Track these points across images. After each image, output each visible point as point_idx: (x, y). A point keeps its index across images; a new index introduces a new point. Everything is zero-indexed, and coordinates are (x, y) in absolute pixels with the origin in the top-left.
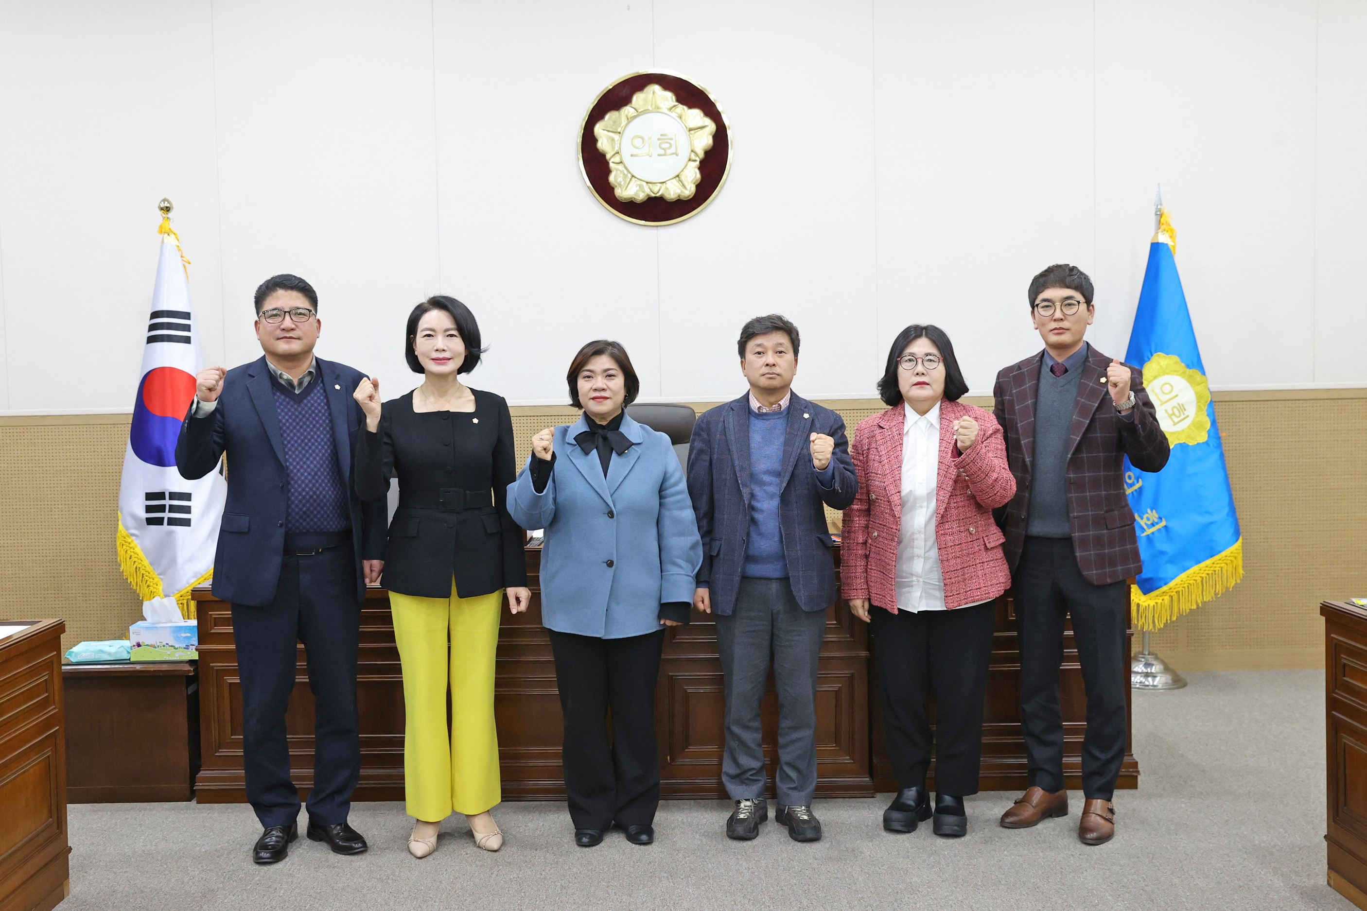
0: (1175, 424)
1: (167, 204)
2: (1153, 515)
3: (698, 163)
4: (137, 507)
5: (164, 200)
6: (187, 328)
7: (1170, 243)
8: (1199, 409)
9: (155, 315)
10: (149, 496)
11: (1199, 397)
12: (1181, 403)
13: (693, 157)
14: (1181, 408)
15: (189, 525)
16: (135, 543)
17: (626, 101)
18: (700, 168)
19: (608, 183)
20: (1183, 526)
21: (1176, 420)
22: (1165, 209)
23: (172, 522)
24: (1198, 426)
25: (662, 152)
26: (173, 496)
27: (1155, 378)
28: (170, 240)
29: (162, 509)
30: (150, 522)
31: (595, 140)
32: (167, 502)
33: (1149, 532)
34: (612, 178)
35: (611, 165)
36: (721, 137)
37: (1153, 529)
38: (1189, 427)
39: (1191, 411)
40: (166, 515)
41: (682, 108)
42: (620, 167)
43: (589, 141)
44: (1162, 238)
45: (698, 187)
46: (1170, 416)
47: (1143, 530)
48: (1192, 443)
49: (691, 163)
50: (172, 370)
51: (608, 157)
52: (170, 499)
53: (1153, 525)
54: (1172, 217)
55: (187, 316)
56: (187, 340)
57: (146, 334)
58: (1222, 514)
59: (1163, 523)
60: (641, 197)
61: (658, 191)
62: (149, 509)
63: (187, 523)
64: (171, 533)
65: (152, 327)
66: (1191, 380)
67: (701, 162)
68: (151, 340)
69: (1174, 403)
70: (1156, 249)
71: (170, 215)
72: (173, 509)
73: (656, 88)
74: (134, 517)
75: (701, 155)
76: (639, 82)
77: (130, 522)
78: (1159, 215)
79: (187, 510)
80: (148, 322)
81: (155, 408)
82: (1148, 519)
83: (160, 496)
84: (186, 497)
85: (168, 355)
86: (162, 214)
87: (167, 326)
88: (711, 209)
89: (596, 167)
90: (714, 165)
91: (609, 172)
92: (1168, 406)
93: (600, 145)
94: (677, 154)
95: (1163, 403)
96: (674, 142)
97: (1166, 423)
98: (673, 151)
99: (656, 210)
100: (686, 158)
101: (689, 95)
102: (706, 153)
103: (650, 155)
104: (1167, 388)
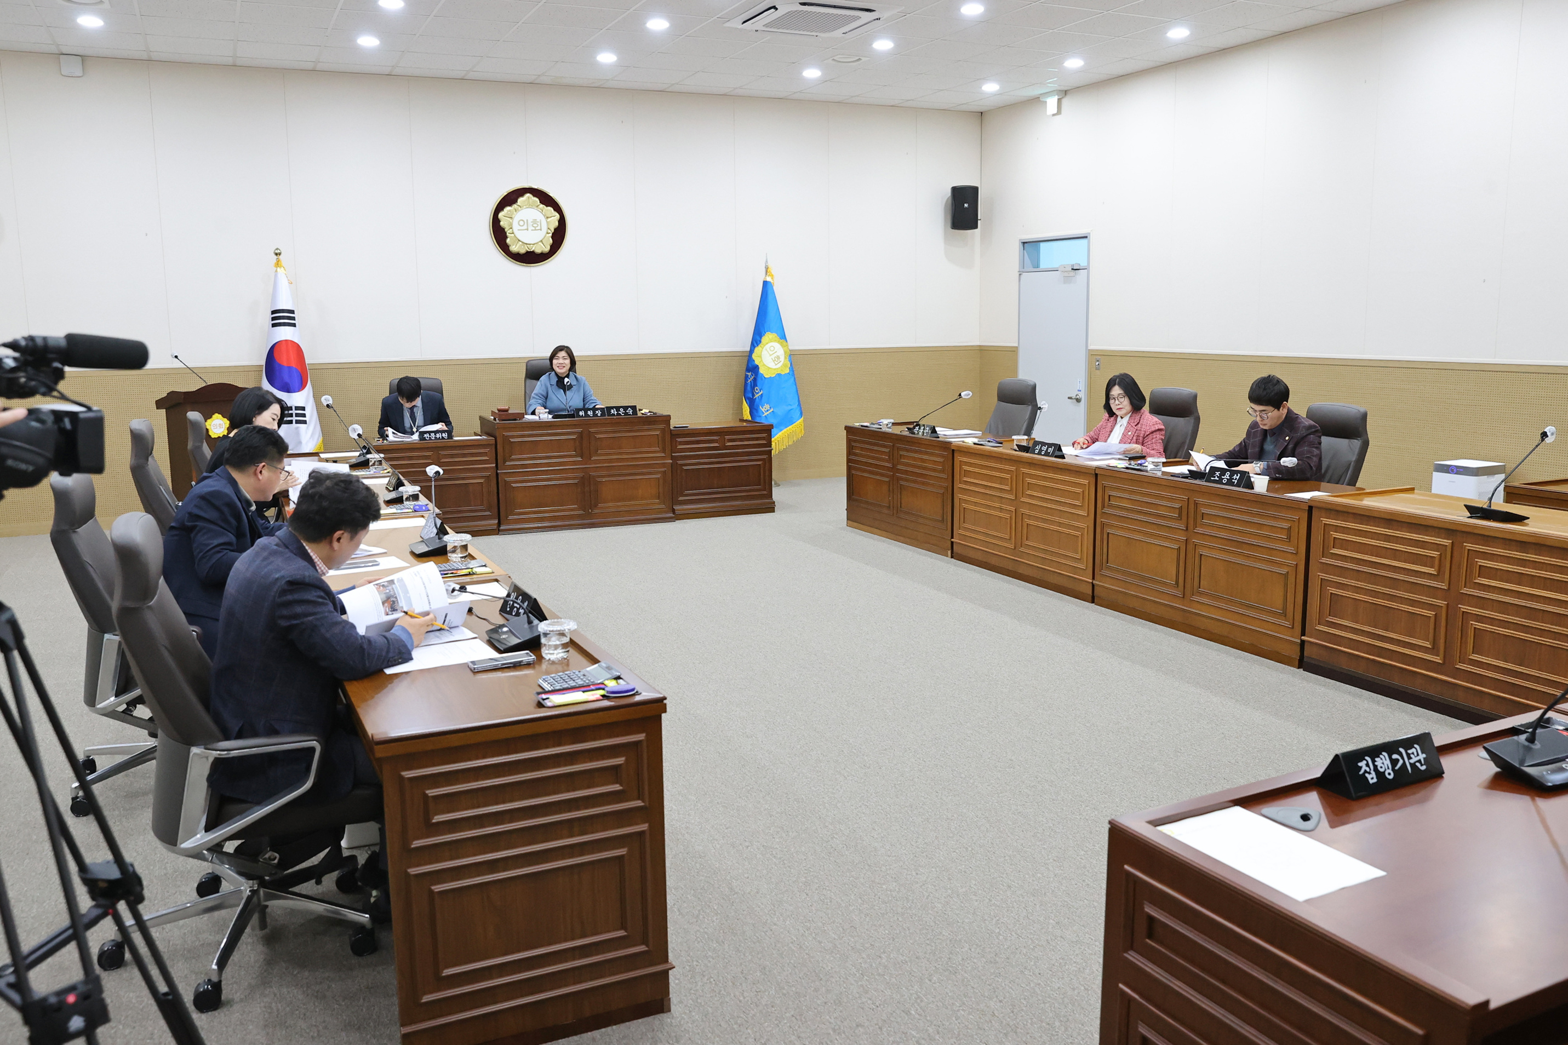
0: (776, 365)
1: (278, 251)
2: (767, 406)
3: (551, 235)
5: (277, 249)
6: (293, 319)
7: (772, 281)
8: (785, 357)
9: (273, 312)
11: (785, 352)
12: (778, 355)
13: (549, 231)
14: (778, 357)
15: (306, 423)
17: (515, 201)
18: (552, 237)
19: (506, 244)
20: (781, 411)
21: (776, 363)
22: (770, 265)
23: (297, 422)
24: (784, 365)
25: (534, 228)
26: (297, 408)
27: (767, 344)
28: (280, 271)
31: (499, 221)
32: (294, 412)
33: (766, 414)
34: (508, 241)
35: (507, 235)
36: (562, 221)
37: (768, 413)
38: (782, 366)
39: (782, 359)
40: (294, 419)
41: (542, 206)
42: (513, 235)
43: (496, 221)
44: (768, 279)
45: (551, 246)
46: (773, 361)
47: (763, 413)
48: (783, 373)
49: (548, 235)
50: (286, 342)
51: (506, 230)
52: (296, 410)
53: (768, 411)
54: (772, 270)
55: (293, 312)
56: (294, 325)
57: (270, 322)
58: (795, 406)
59: (772, 410)
60: (523, 251)
61: (533, 248)
63: (305, 422)
64: (297, 428)
65: (273, 319)
66: (781, 345)
67: (553, 234)
68: (274, 325)
69: (775, 355)
70: (764, 281)
71: (281, 257)
72: (297, 415)
73: (529, 195)
75: (553, 231)
76: (521, 192)
78: (767, 268)
79: (304, 415)
80: (270, 315)
81: (278, 362)
82: (766, 409)
84: (303, 409)
85: (284, 333)
86: (276, 257)
87: (281, 317)
88: (557, 258)
89: (499, 235)
90: (559, 235)
91: (506, 237)
92: (773, 357)
93: (502, 223)
94: (541, 230)
95: (770, 355)
96: (539, 224)
97: (772, 365)
98: (539, 228)
99: (530, 258)
100: (545, 233)
101: (546, 199)
102: (555, 229)
103: (527, 229)
104: (772, 348)
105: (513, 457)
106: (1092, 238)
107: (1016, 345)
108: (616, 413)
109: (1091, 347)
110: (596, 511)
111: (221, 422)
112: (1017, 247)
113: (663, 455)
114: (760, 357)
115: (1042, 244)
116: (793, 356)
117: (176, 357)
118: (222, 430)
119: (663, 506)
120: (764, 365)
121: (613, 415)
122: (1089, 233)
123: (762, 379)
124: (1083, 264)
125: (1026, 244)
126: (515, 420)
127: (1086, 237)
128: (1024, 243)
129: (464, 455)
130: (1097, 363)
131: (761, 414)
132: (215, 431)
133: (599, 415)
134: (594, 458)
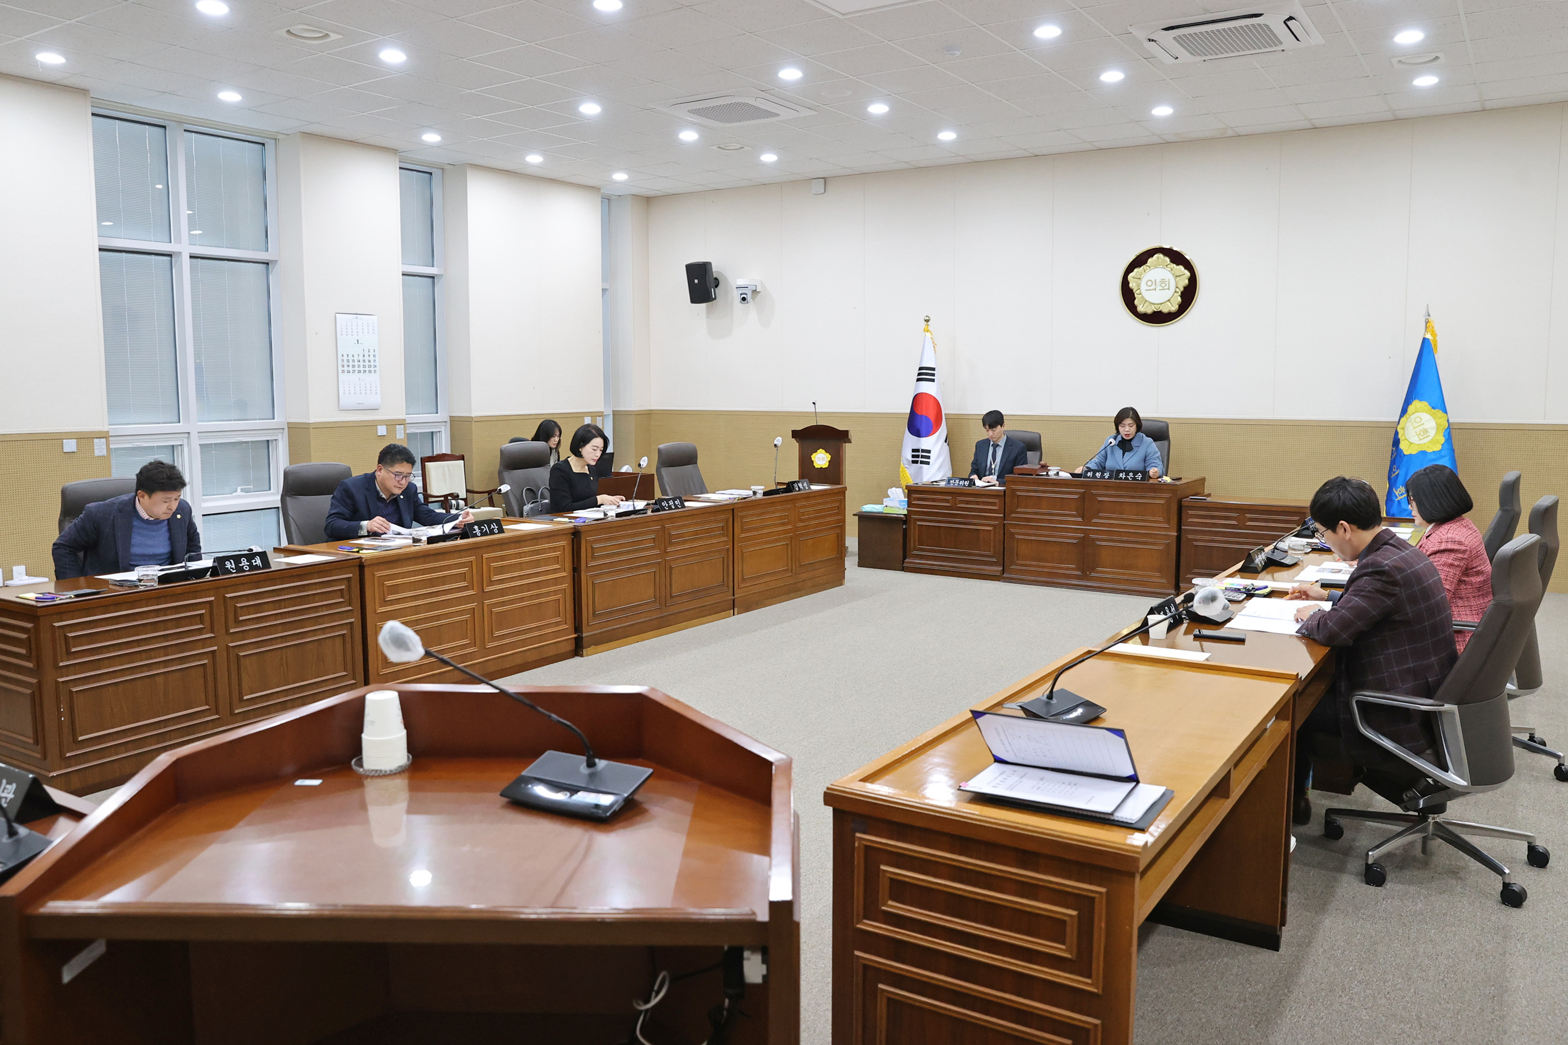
0: (1420, 440)
1: (927, 318)
3: (1180, 293)
4: (908, 455)
5: (927, 316)
6: (933, 375)
7: (1431, 339)
8: (1439, 433)
9: (921, 369)
10: (914, 451)
11: (1438, 425)
12: (1425, 428)
13: (1178, 290)
14: (1426, 431)
16: (907, 471)
17: (1145, 262)
18: (1181, 296)
19: (1134, 304)
21: (1421, 437)
22: (1431, 319)
23: (922, 462)
24: (1433, 441)
25: (1162, 289)
26: (923, 451)
27: (1413, 414)
28: (928, 334)
29: (918, 456)
30: (914, 462)
31: (1128, 283)
32: (920, 454)
33: (1399, 498)
34: (1136, 302)
35: (1136, 295)
36: (1193, 280)
37: (1402, 497)
38: (1429, 442)
39: (1432, 433)
40: (920, 459)
41: (1173, 265)
42: (1140, 296)
43: (1125, 283)
44: (1428, 336)
45: (1179, 306)
46: (1418, 435)
47: (1397, 497)
48: (1429, 450)
49: (1176, 294)
50: (926, 394)
51: (1134, 291)
53: (1402, 495)
54: (1434, 324)
55: (933, 369)
56: (933, 380)
57: (916, 377)
60: (1150, 311)
61: (1159, 308)
62: (913, 456)
63: (928, 463)
64: (921, 467)
65: (919, 374)
66: (1433, 416)
67: (1182, 293)
68: (918, 380)
69: (1421, 428)
70: (1424, 339)
71: (929, 323)
72: (923, 457)
73: (1161, 256)
74: (907, 460)
75: (1182, 289)
76: (1152, 252)
77: (905, 462)
78: (1427, 322)
79: (929, 457)
80: (917, 372)
81: (919, 412)
82: (1400, 491)
83: (917, 450)
84: (929, 452)
85: (926, 387)
86: (926, 323)
87: (925, 374)
88: (1187, 316)
89: (1128, 296)
90: (1189, 295)
91: (1135, 299)
92: (1418, 430)
93: (1131, 285)
94: (1169, 289)
95: (1415, 428)
96: (1167, 283)
97: (1414, 439)
98: (1167, 287)
99: (1158, 318)
100: (1173, 291)
101: (1177, 258)
102: (1185, 288)
103: (1155, 289)
104: (1418, 420)
105: (1019, 510)
108: (1124, 476)
110: (1093, 574)
111: (824, 456)
113: (1167, 526)
114: (1403, 429)
116: (1450, 432)
117: (814, 403)
118: (824, 462)
119: (1164, 581)
120: (1406, 439)
121: (1121, 479)
123: (1401, 457)
126: (1032, 475)
129: (978, 503)
131: (1394, 498)
132: (818, 462)
133: (1107, 477)
134: (1094, 520)
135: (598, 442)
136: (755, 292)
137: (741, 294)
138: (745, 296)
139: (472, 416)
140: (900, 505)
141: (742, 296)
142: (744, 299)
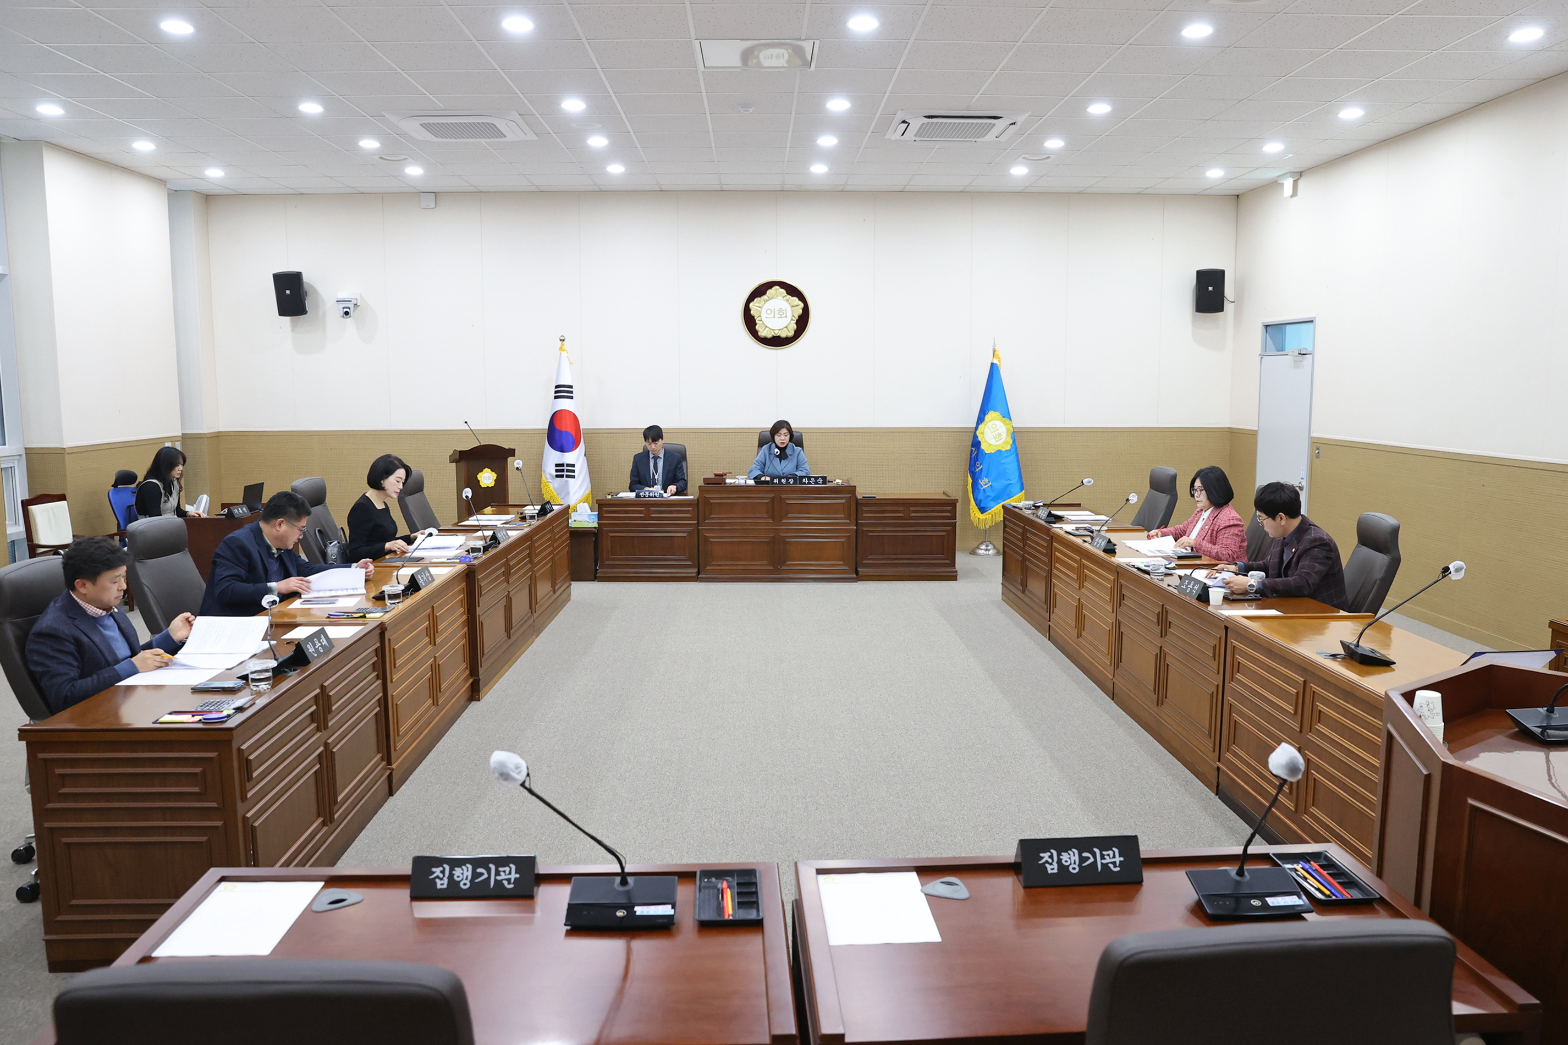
0: (997, 441)
1: (563, 338)
2: (986, 480)
3: (795, 321)
4: (550, 469)
5: (562, 336)
6: (572, 392)
7: (998, 363)
8: (1007, 435)
9: (557, 387)
10: (557, 465)
11: (1008, 430)
12: (999, 432)
13: (793, 318)
14: (1000, 435)
15: (574, 478)
16: (551, 485)
17: (764, 293)
18: (796, 324)
19: (755, 330)
20: (998, 485)
21: (997, 440)
22: (997, 348)
23: (568, 476)
24: (1006, 442)
25: (780, 316)
26: (568, 465)
27: (990, 422)
28: (564, 353)
29: (563, 471)
30: (557, 476)
31: (750, 310)
32: (565, 468)
33: (984, 487)
34: (757, 327)
35: (757, 321)
36: (806, 310)
37: (986, 486)
38: (1003, 443)
39: (1004, 436)
40: (565, 473)
41: (788, 296)
42: (761, 322)
43: (747, 310)
44: (995, 361)
45: (795, 332)
46: (995, 438)
47: (982, 486)
48: (1005, 449)
49: (792, 321)
50: (565, 410)
51: (755, 318)
52: (567, 466)
53: (986, 484)
54: (1000, 352)
55: (571, 387)
56: (572, 398)
57: (553, 395)
58: (1015, 479)
59: (990, 484)
60: (769, 336)
61: (778, 333)
62: (556, 471)
63: (573, 477)
64: (567, 481)
65: (556, 392)
66: (1004, 422)
67: (797, 321)
68: (556, 397)
69: (997, 432)
70: (992, 364)
71: (564, 342)
72: (568, 471)
73: (777, 287)
74: (550, 474)
75: (797, 318)
76: (770, 285)
77: (548, 476)
78: (995, 351)
79: (573, 471)
80: (554, 390)
81: (557, 426)
82: (984, 482)
83: (562, 465)
84: (573, 466)
85: (564, 404)
86: (561, 342)
87: (562, 391)
88: (801, 341)
89: (750, 322)
90: (802, 322)
91: (756, 324)
92: (994, 434)
93: (752, 312)
94: (786, 317)
95: (992, 433)
96: (785, 312)
97: (992, 442)
98: (784, 315)
99: (776, 342)
100: (790, 319)
101: (792, 291)
102: (799, 317)
103: (774, 317)
104: (994, 426)
105: (713, 516)
106: (1317, 322)
107: (1256, 428)
108: (807, 481)
109: (1313, 435)
110: (783, 568)
111: (490, 475)
112: (1259, 330)
113: (848, 521)
114: (982, 433)
115: (1288, 327)
116: (1017, 435)
117: (466, 422)
118: (490, 481)
119: (847, 568)
120: (986, 441)
121: (805, 483)
122: (1315, 317)
123: (983, 454)
124: (1310, 349)
125: (1268, 328)
126: (721, 484)
127: (1312, 321)
128: (1267, 326)
129: (671, 512)
130: (1317, 451)
131: (980, 487)
132: (484, 482)
133: (791, 483)
134: (784, 521)
135: (401, 473)
136: (356, 305)
137: (344, 308)
138: (348, 310)
139: (65, 447)
140: (590, 519)
141: (345, 310)
142: (347, 313)
